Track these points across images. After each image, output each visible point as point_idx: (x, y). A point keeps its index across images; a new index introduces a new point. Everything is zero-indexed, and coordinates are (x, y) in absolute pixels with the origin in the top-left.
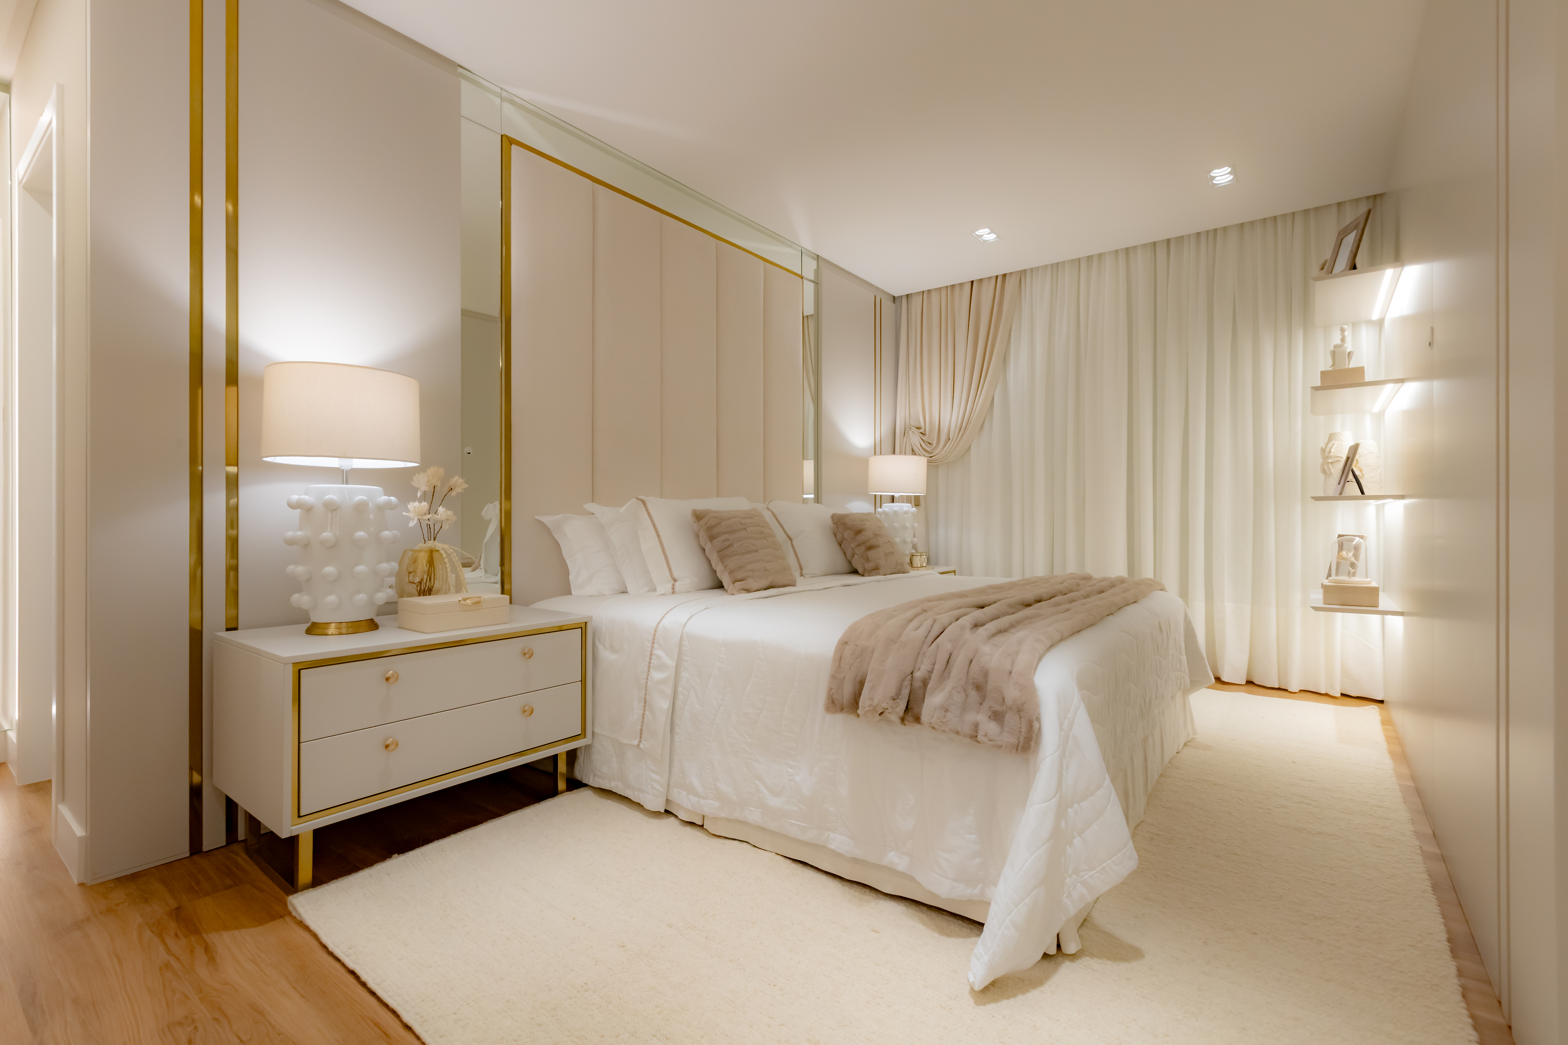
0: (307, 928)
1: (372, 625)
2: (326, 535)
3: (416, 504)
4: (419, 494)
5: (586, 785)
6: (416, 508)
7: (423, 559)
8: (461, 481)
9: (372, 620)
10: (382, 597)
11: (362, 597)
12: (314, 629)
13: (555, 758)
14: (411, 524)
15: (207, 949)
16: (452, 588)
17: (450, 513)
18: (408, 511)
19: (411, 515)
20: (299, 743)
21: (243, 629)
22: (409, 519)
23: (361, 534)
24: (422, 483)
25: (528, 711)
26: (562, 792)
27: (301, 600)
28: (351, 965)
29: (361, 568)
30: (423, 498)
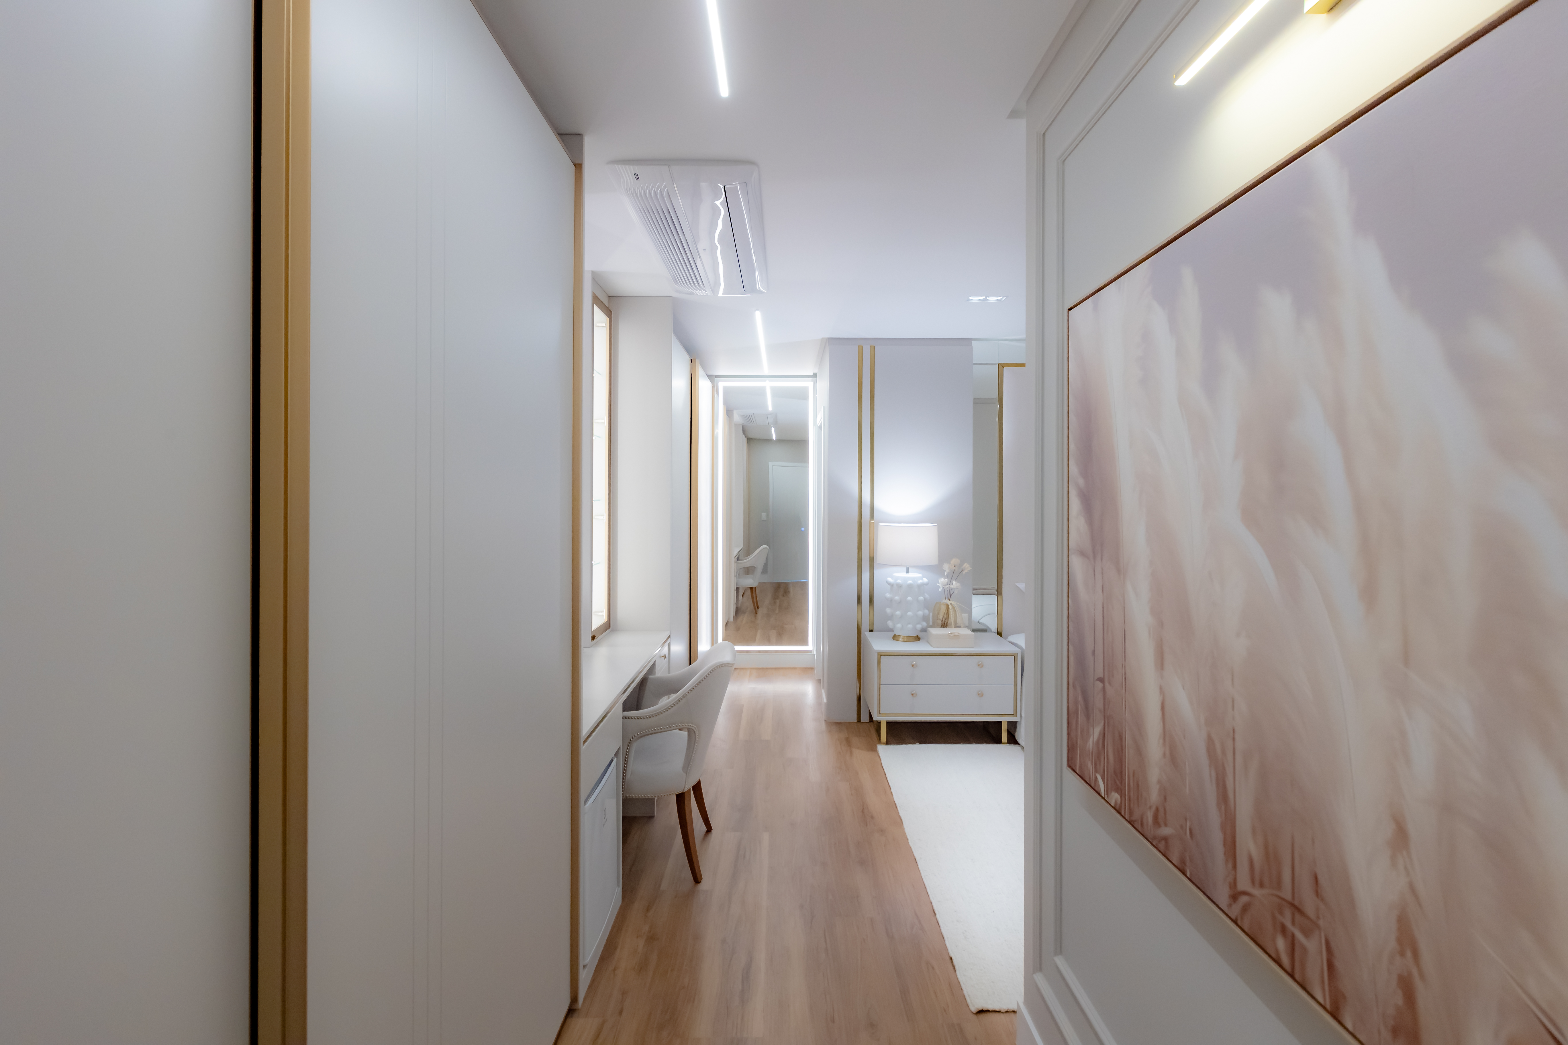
0: (879, 757)
1: (917, 638)
2: (897, 598)
3: (943, 579)
4: (945, 574)
5: (1019, 744)
6: (943, 581)
7: (944, 609)
8: (968, 566)
9: (917, 636)
10: (919, 627)
11: (910, 626)
12: (895, 638)
13: (1000, 723)
14: (940, 590)
15: (851, 753)
16: (953, 625)
17: (958, 584)
18: (939, 583)
19: (940, 585)
20: (880, 684)
21: (876, 631)
22: (939, 587)
23: (909, 598)
24: (947, 568)
25: (981, 695)
26: (1004, 743)
27: (890, 624)
28: (886, 772)
29: (910, 613)
30: (947, 576)
